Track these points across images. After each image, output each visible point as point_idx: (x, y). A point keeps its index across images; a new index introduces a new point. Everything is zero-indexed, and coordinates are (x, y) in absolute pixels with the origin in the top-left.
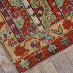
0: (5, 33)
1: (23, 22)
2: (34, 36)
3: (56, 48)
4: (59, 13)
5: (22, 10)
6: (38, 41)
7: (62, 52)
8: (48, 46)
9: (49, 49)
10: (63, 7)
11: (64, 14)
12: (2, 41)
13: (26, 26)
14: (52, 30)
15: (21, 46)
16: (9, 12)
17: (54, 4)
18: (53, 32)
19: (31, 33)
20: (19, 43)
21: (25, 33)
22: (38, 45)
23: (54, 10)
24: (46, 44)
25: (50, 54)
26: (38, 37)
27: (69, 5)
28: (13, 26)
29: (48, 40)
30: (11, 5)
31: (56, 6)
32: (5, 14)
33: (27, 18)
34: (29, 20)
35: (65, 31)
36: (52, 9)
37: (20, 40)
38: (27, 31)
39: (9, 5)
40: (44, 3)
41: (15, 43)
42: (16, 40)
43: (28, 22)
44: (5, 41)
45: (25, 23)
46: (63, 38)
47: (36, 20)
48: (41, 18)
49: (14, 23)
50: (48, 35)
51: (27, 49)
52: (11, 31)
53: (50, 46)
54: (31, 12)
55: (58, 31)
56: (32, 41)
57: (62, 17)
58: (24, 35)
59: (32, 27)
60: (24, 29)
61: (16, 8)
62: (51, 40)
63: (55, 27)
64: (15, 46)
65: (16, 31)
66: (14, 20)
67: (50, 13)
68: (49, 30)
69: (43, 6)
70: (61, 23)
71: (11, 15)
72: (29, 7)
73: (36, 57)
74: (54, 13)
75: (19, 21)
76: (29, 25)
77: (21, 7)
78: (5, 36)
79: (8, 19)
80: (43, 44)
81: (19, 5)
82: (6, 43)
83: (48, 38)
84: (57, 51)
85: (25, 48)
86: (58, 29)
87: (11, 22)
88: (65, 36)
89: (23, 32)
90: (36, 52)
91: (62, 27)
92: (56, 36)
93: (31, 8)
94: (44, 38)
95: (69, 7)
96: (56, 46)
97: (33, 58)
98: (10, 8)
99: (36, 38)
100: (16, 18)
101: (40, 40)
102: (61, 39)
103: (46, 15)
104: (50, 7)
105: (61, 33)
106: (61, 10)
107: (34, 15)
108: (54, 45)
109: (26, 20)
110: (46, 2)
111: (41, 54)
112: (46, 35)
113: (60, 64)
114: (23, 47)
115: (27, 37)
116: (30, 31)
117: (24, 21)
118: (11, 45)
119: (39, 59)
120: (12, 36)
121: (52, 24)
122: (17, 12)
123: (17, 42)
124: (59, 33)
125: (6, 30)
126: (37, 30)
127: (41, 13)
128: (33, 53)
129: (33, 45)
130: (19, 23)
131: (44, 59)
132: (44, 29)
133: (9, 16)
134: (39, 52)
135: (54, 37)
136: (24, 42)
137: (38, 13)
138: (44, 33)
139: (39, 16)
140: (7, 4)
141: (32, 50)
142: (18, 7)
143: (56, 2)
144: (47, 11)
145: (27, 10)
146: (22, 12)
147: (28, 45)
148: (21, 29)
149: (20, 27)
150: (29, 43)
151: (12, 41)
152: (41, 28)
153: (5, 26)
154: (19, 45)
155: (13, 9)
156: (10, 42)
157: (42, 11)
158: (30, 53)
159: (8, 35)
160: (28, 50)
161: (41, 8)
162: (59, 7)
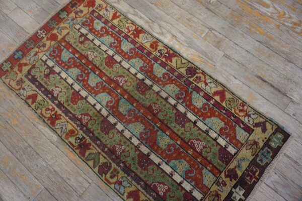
0: (108, 13)
1: (95, 25)
2: (82, 19)
3: (60, 16)
4: (63, 44)
5: (99, 35)
6: (77, 16)
7: (53, 13)
8: (67, 15)
9: (67, 13)
10: (61, 51)
11: (59, 46)
12: (108, 5)
13: (91, 24)
14: (67, 29)
15: (91, 8)
16: (110, 30)
17: (70, 50)
18: (66, 27)
19: (85, 20)
20: (94, 10)
21: (90, 18)
22: (76, 13)
23: (69, 46)
24: (70, 16)
25: (63, 10)
26: (78, 19)
27: (55, 54)
28: (103, 20)
29: (68, 20)
30: (110, 36)
31: (68, 50)
32: (113, 27)
33: (92, 30)
34: (89, 29)
35: (55, 31)
36: (71, 45)
37: (94, 11)
38: (89, 21)
39: (111, 35)
40: (80, 48)
41: (97, 8)
42: (97, 11)
43: (91, 28)
44: (106, 7)
45: (93, 26)
46: (55, 26)
47: (84, 31)
48: (79, 34)
49: (103, 22)
50: (69, 23)
51: (85, 8)
52: (103, 16)
53: (65, 16)
54: (90, 37)
55: (61, 30)
56: (83, 15)
57: (60, 42)
58: (91, 16)
59: (86, 25)
60: (92, 21)
61: (105, 35)
62: (65, 21)
63: (65, 32)
64: (96, 6)
65: (100, 17)
66: (103, 25)
67: (72, 42)
68: (70, 27)
69: (80, 45)
70: (60, 37)
71: (108, 28)
72: (93, 40)
73: (76, 4)
74: (68, 43)
75: (98, 25)
76: (89, 25)
77: (100, 37)
78: (107, 10)
79: (110, 24)
80: (73, 15)
81: (102, 39)
82: (104, 6)
83: (69, 21)
84: (58, 14)
85: (87, 8)
86: (61, 31)
87: (106, 22)
88: (54, 28)
89: (92, 18)
90: (77, 8)
91: (58, 34)
92: (62, 25)
93: (91, 39)
94: (73, 20)
95: (55, 53)
96: (60, 18)
97: (79, 2)
98: (110, 33)
99: (80, 17)
100: (102, 27)
101: (76, 17)
102: (57, 25)
103: (75, 39)
104: (74, 46)
105: (57, 29)
106: (62, 47)
107: (87, 34)
108: (62, 18)
109: (93, 28)
110: (78, 49)
111: (72, 7)
112: (71, 23)
113: (53, 6)
114: (89, 8)
115: (88, 16)
116: (87, 21)
117: (94, 27)
118: (100, 6)
119: (73, 3)
120: (101, 13)
121: (68, 34)
122: (103, 33)
123: (95, 10)
124: (60, 29)
125: (108, 15)
126: (80, 24)
127: (81, 38)
128: (79, 6)
129: (81, 11)
130: (98, 24)
131: (68, 4)
132: (74, 28)
133: (109, 27)
134: (74, 8)
135: (64, 24)
136: (90, 11)
137: (83, 38)
138: (74, 24)
139: (82, 35)
140: (114, 35)
141: (81, 7)
142: (103, 36)
143: (68, 52)
144: (75, 43)
145: (94, 37)
146: (99, 33)
147: (85, 10)
148: (95, 20)
149: (97, 21)
150: (85, 12)
151: (100, 8)
152: (78, 27)
153: (110, 18)
154: (93, 8)
155: (107, 33)
156: (101, 7)
157: (80, 40)
158: (82, 5)
159: (105, 12)
160: (84, 6)
161: (82, 43)
162: (65, 50)
